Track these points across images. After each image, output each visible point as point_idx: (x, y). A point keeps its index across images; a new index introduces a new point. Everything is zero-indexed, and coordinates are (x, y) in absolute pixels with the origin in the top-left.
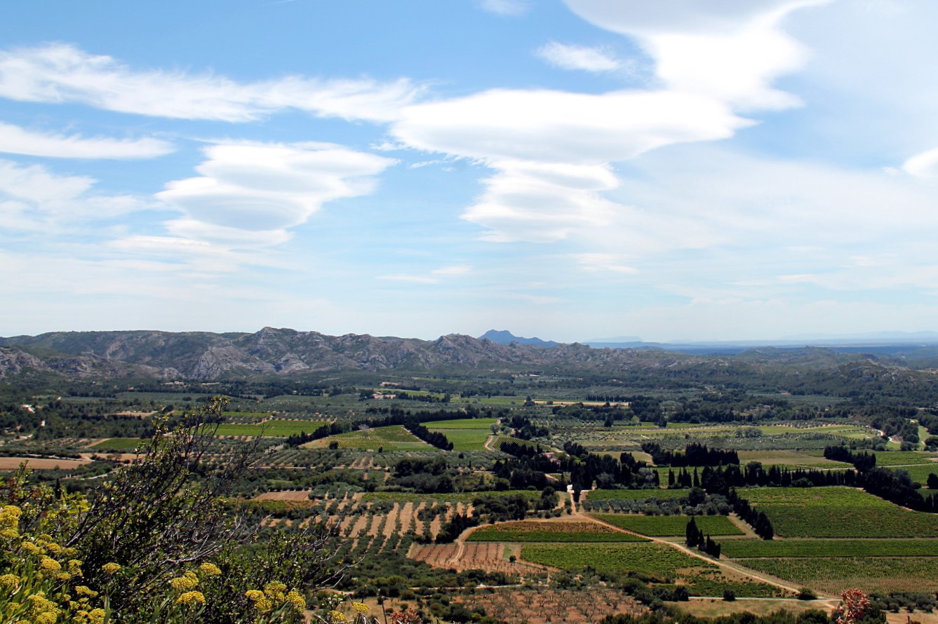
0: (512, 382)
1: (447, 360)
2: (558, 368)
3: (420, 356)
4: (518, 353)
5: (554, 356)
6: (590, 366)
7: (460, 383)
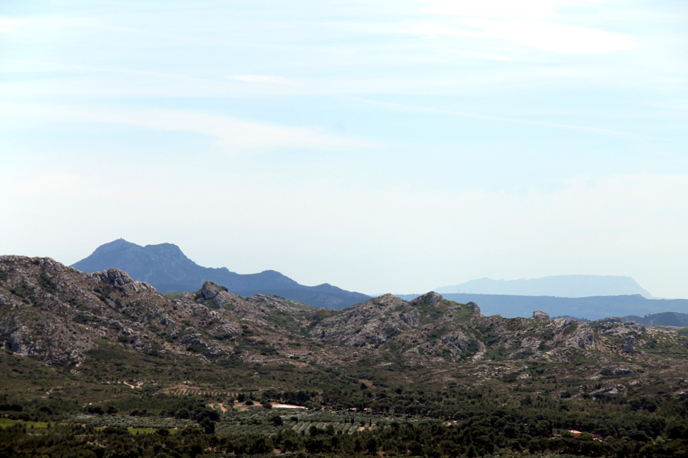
0: (211, 429)
2: (368, 383)
4: (231, 326)
5: (358, 338)
6: (483, 379)
7: (18, 431)
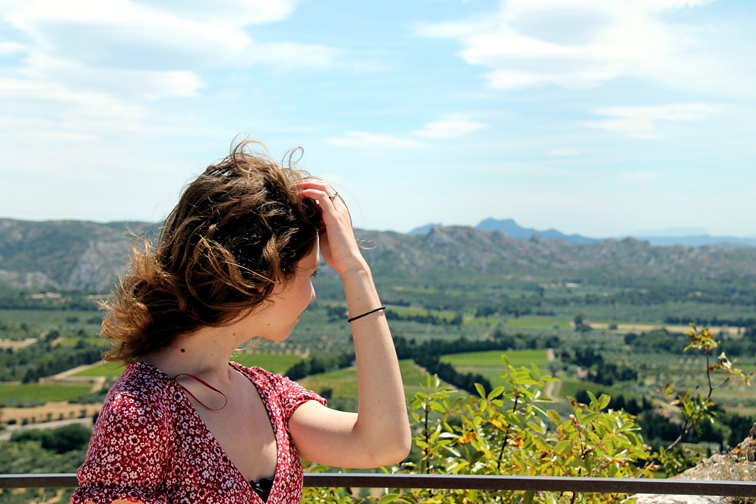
1: (441, 262)
3: (403, 255)
5: (598, 257)
6: (654, 272)
